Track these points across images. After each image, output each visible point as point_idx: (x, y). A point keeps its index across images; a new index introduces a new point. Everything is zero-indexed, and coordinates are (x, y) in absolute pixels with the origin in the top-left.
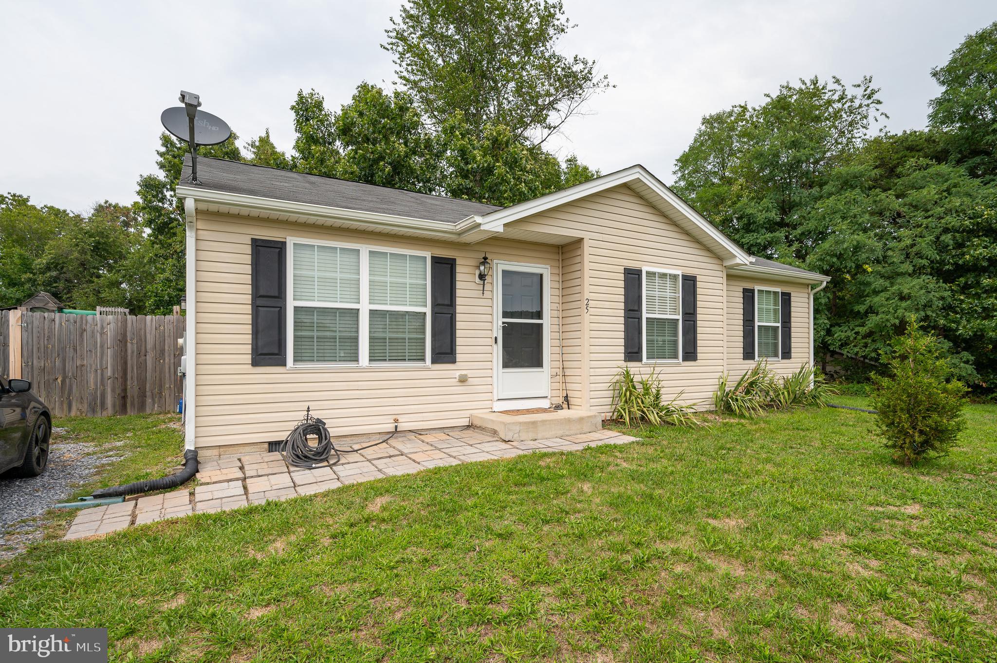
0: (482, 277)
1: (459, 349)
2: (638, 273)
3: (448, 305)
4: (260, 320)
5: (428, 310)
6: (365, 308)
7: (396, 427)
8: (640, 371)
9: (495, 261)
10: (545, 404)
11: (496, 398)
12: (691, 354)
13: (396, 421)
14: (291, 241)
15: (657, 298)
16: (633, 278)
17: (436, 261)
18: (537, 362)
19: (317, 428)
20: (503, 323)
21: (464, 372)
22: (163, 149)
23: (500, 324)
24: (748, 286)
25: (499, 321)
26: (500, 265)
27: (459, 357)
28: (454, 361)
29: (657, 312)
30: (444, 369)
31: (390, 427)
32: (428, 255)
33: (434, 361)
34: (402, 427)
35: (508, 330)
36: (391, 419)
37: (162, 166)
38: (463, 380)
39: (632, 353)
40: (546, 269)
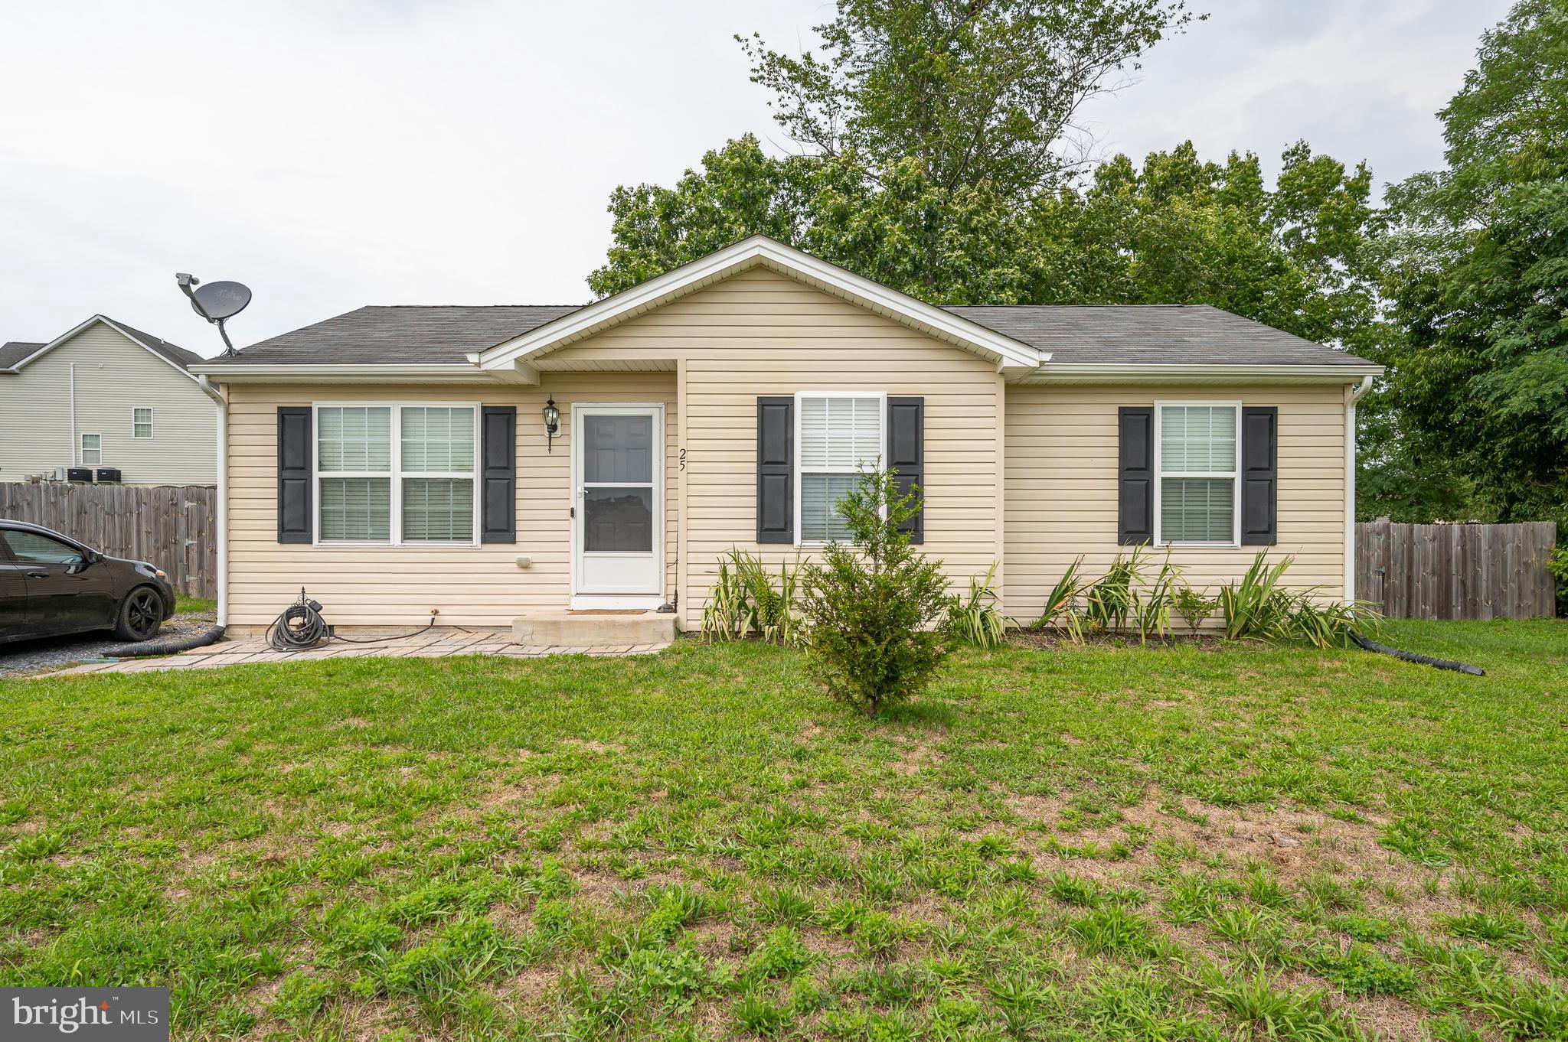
0: (553, 428)
1: (519, 526)
2: (787, 403)
3: (504, 468)
4: (286, 495)
5: (476, 476)
6: (396, 476)
7: (433, 620)
9: (573, 405)
11: (574, 593)
13: (436, 612)
15: (827, 440)
16: (775, 411)
17: (487, 413)
18: (648, 547)
20: (585, 489)
21: (529, 556)
23: (581, 489)
24: (1135, 401)
25: (577, 487)
26: (578, 411)
27: (519, 536)
28: (513, 541)
29: (827, 463)
30: (500, 552)
31: (426, 620)
32: (477, 405)
33: (484, 541)
34: (440, 620)
35: (589, 495)
36: (428, 610)
38: (525, 566)
40: (651, 409)
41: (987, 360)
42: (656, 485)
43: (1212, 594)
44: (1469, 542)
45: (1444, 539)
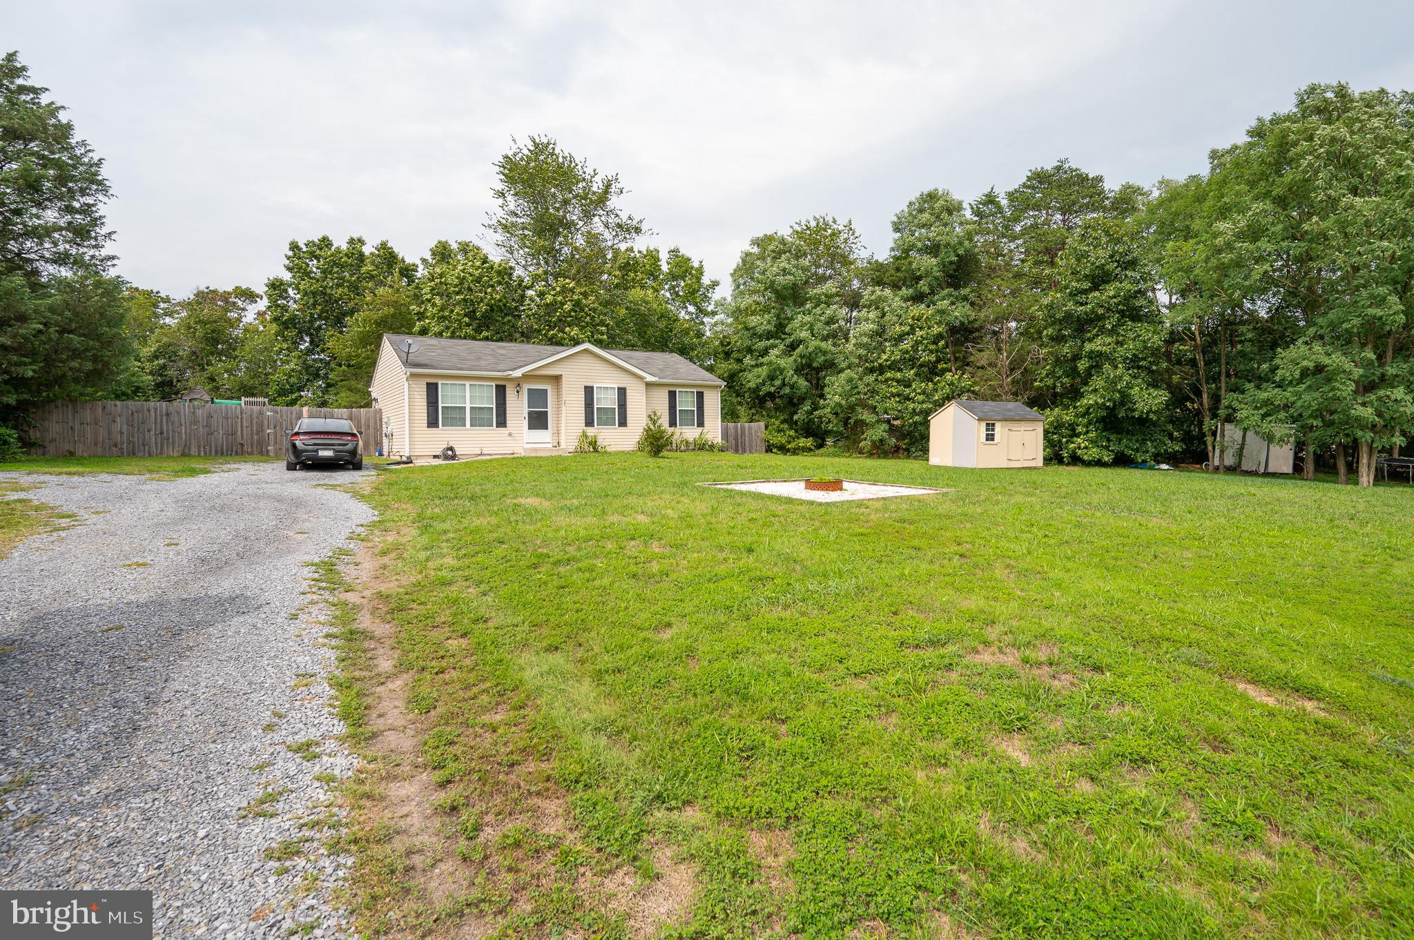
0: (518, 392)
1: (508, 422)
2: (592, 388)
3: (503, 404)
5: (494, 406)
6: (468, 406)
8: (591, 431)
9: (524, 385)
10: (550, 446)
11: (525, 443)
12: (623, 423)
13: (482, 449)
14: (440, 382)
15: (603, 398)
16: (589, 391)
17: (497, 386)
18: (546, 428)
19: (451, 449)
20: (528, 411)
21: (511, 431)
22: (291, 253)
24: (672, 389)
25: (526, 410)
26: (526, 387)
27: (508, 425)
28: (506, 427)
29: (603, 405)
30: (501, 430)
32: (494, 384)
33: (497, 427)
34: (484, 452)
35: (530, 414)
36: (480, 449)
37: (289, 269)
38: (510, 435)
39: (589, 422)
40: (548, 387)
41: (641, 378)
42: (549, 410)
43: (691, 440)
44: (743, 428)
45: (736, 428)
